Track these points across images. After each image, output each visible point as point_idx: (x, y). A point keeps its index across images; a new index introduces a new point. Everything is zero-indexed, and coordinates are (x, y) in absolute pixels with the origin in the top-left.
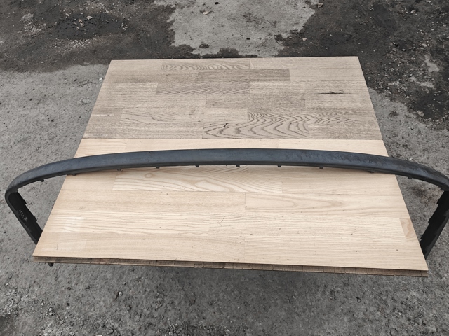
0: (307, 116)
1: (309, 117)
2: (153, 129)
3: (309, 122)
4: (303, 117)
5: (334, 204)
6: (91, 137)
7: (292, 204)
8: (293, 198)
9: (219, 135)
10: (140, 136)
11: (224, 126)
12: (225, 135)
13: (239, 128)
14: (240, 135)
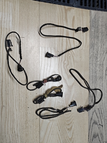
2: (97, 68)
6: (91, 17)
9: (92, 122)
10: (92, 58)
11: (100, 125)
12: (92, 126)
13: (98, 136)
14: (92, 138)
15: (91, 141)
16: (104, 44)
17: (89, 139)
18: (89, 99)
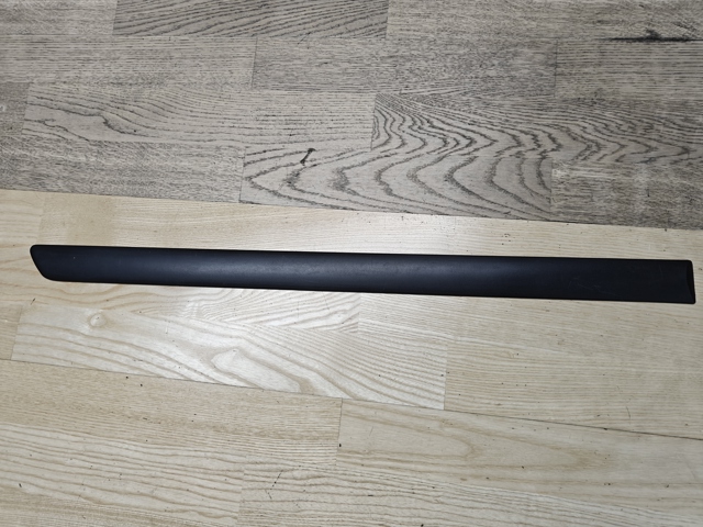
0: (554, 133)
1: (562, 139)
2: (110, 163)
3: (555, 156)
4: (541, 136)
5: (583, 461)
7: (463, 448)
8: (470, 430)
9: (287, 191)
10: (76, 184)
11: (303, 161)
12: (303, 191)
13: (344, 168)
14: (344, 195)
15: (355, 198)
16: (39, 139)
17: (345, 209)
18: (204, 198)
